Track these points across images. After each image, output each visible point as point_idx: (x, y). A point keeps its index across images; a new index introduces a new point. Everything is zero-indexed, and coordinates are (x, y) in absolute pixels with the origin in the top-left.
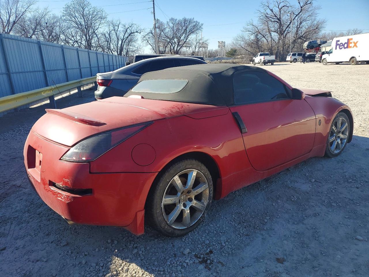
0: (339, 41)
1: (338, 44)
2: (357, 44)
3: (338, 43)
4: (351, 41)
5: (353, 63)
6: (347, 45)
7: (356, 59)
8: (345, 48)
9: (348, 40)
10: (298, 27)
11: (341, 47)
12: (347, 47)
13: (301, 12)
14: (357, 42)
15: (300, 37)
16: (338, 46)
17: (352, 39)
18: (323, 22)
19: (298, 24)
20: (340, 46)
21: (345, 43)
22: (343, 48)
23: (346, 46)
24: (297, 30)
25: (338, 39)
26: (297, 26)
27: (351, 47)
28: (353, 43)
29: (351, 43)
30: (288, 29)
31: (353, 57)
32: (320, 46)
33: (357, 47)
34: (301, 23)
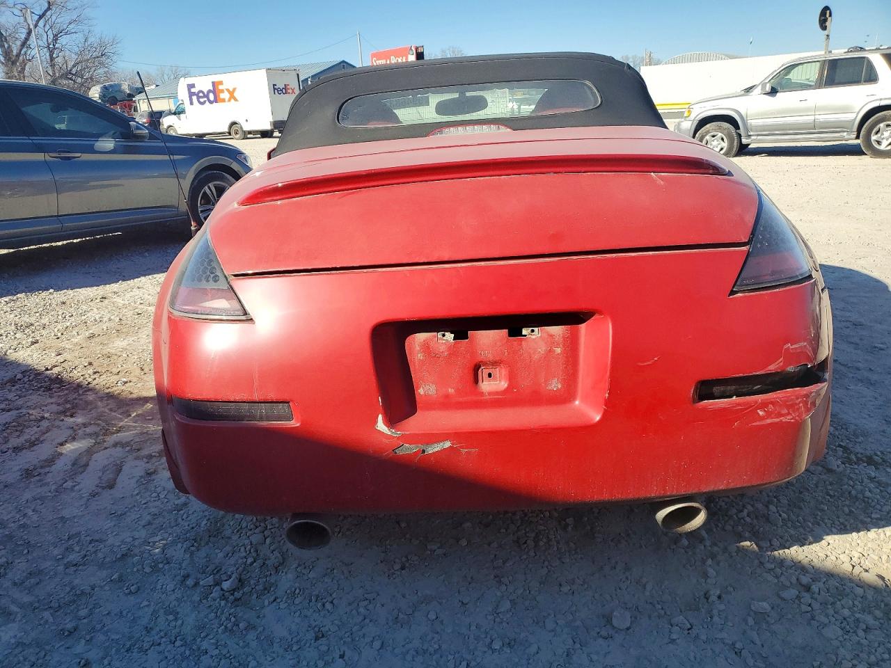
0: (192, 86)
1: (194, 94)
2: (235, 95)
3: (193, 90)
4: (221, 87)
5: (238, 136)
6: (214, 95)
7: (241, 128)
8: (211, 102)
9: (214, 83)
10: (51, 46)
11: (202, 100)
12: (216, 100)
13: (49, 9)
14: (234, 89)
15: (67, 74)
16: (194, 98)
17: (221, 83)
18: (114, 42)
19: (50, 41)
20: (198, 98)
21: (209, 91)
22: (207, 102)
23: (212, 97)
24: (51, 56)
25: (190, 81)
26: (49, 44)
27: (223, 100)
28: (225, 91)
29: (222, 91)
30: (24, 50)
31: (234, 123)
32: (134, 99)
33: (236, 100)
34: (56, 38)
